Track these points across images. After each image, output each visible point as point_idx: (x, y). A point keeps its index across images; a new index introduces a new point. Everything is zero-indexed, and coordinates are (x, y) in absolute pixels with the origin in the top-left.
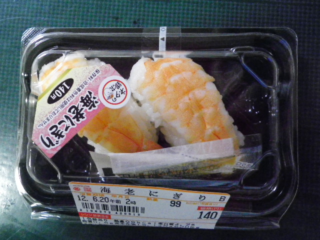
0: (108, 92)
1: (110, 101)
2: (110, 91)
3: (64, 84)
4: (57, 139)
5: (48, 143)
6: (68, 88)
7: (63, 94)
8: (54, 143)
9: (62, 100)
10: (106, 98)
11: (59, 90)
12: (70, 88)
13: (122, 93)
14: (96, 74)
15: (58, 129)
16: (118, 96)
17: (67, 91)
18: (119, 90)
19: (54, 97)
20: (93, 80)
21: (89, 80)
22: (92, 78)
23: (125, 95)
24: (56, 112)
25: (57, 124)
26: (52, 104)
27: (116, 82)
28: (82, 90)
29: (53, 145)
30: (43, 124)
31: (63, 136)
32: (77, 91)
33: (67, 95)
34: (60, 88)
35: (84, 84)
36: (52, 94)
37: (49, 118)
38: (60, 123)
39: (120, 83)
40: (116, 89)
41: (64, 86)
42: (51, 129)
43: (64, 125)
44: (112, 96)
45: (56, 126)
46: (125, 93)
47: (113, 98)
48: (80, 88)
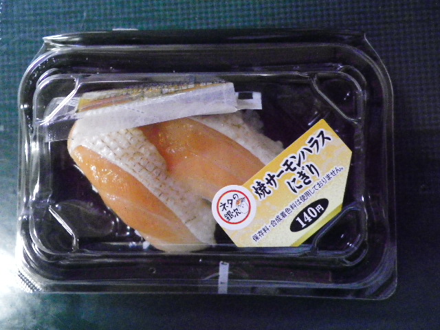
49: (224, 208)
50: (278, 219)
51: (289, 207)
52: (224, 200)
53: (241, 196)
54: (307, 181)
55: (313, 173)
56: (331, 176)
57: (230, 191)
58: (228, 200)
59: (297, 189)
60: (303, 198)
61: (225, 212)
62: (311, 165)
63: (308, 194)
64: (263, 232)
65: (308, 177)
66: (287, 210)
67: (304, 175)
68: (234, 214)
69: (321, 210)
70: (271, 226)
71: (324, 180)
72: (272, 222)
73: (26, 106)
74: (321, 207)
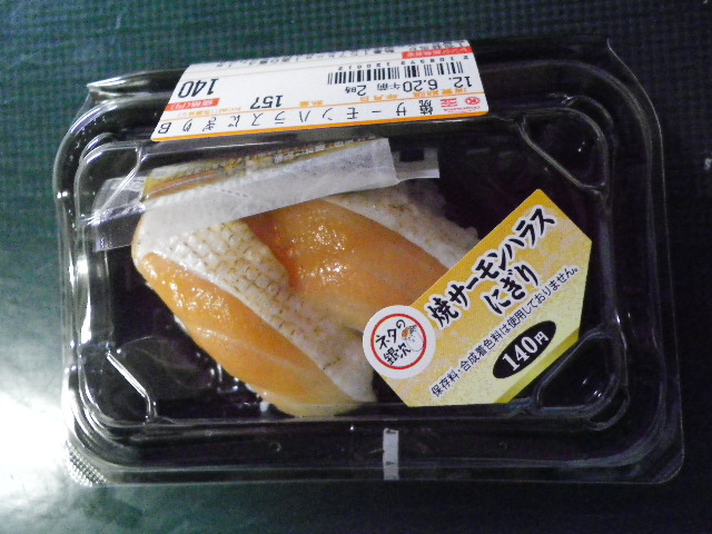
49: (383, 343)
50: (473, 358)
51: (489, 338)
52: (382, 331)
53: (409, 323)
54: (517, 293)
55: (527, 280)
56: (558, 283)
57: (391, 316)
58: (389, 331)
59: (501, 308)
60: (512, 322)
61: (385, 350)
62: (524, 267)
63: (520, 314)
64: (449, 380)
65: (519, 287)
66: (487, 343)
67: (512, 285)
68: (400, 353)
69: (543, 340)
70: (462, 369)
71: (546, 290)
72: (464, 364)
73: (65, 194)
74: (544, 336)
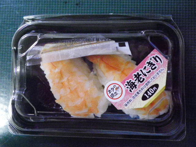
0: (119, 92)
1: (117, 86)
2: (118, 92)
3: (148, 97)
4: (151, 61)
5: (157, 59)
6: (145, 94)
7: (148, 90)
8: (153, 59)
9: (149, 86)
10: (120, 87)
11: (151, 93)
12: (144, 94)
13: (110, 91)
14: (127, 104)
15: (151, 67)
16: (112, 89)
17: (146, 93)
18: (112, 93)
19: (155, 88)
20: (129, 99)
21: (131, 99)
22: (129, 101)
23: (108, 89)
24: (153, 79)
25: (152, 70)
26: (156, 83)
27: (114, 98)
28: (136, 93)
29: (153, 57)
30: (161, 71)
31: (147, 63)
32: (139, 92)
33: (146, 89)
34: (151, 94)
35: (135, 97)
36: (156, 90)
37: (157, 75)
38: (150, 71)
39: (111, 97)
40: (113, 93)
41: (148, 96)
42: (156, 67)
43: (147, 70)
44: (116, 89)
45: (152, 69)
46: (108, 91)
47: (115, 87)
48: (137, 94)
